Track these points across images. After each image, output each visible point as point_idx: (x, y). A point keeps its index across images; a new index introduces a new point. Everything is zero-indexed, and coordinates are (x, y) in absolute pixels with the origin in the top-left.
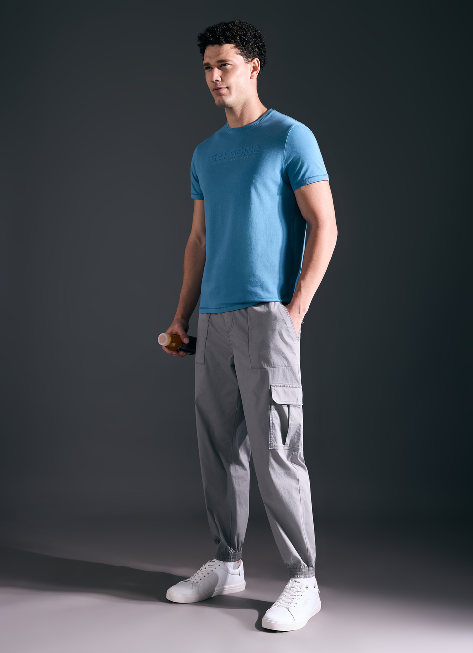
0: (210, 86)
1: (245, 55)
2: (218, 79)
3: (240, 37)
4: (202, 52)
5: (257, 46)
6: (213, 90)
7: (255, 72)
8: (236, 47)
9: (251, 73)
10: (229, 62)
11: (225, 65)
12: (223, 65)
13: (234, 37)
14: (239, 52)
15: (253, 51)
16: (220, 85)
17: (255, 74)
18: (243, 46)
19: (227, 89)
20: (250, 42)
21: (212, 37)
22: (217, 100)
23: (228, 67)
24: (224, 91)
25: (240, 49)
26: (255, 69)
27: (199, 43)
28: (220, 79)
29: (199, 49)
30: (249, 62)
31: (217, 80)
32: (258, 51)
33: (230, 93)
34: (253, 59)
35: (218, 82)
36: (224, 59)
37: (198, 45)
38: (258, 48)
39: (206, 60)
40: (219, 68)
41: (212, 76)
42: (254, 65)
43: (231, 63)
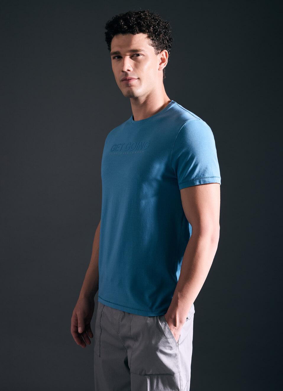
0: (118, 76)
1: (156, 46)
2: (130, 69)
3: (153, 28)
5: (166, 38)
6: (123, 80)
7: (163, 64)
8: (149, 37)
9: (160, 64)
10: (142, 53)
11: (138, 55)
12: (135, 54)
13: (148, 27)
14: (151, 42)
15: (164, 42)
16: (130, 75)
17: (164, 66)
18: (156, 37)
19: (137, 80)
20: (162, 33)
21: (125, 24)
22: (124, 91)
23: (140, 57)
24: (134, 82)
25: (153, 40)
26: (163, 60)
28: (131, 69)
30: (158, 53)
31: (129, 70)
33: (141, 83)
34: (162, 51)
35: (129, 72)
36: (137, 48)
38: (168, 41)
40: (132, 57)
41: (123, 65)
42: (162, 57)
43: (144, 54)
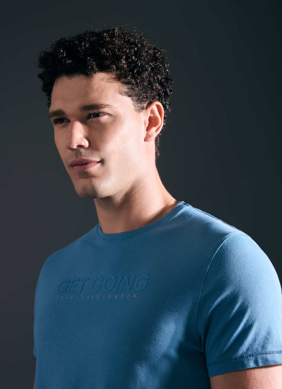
0: (66, 157)
1: (136, 95)
2: (83, 144)
3: (126, 59)
4: (48, 89)
5: (158, 79)
6: (73, 165)
7: (154, 129)
8: (118, 78)
9: (147, 130)
10: (106, 110)
11: (97, 115)
12: (91, 114)
14: (125, 88)
15: (152, 86)
16: (86, 155)
17: (155, 132)
18: (133, 77)
19: (99, 165)
20: (147, 70)
21: (68, 57)
22: (79, 185)
23: (104, 119)
24: (94, 169)
25: (127, 83)
26: (152, 122)
27: (41, 71)
28: (86, 143)
29: (40, 83)
30: (143, 108)
31: (80, 146)
32: (159, 87)
33: (106, 173)
34: (150, 104)
35: (82, 150)
36: (95, 102)
37: (40, 76)
38: (161, 84)
39: (56, 105)
40: (84, 121)
41: (70, 136)
42: (152, 115)
43: (110, 112)
